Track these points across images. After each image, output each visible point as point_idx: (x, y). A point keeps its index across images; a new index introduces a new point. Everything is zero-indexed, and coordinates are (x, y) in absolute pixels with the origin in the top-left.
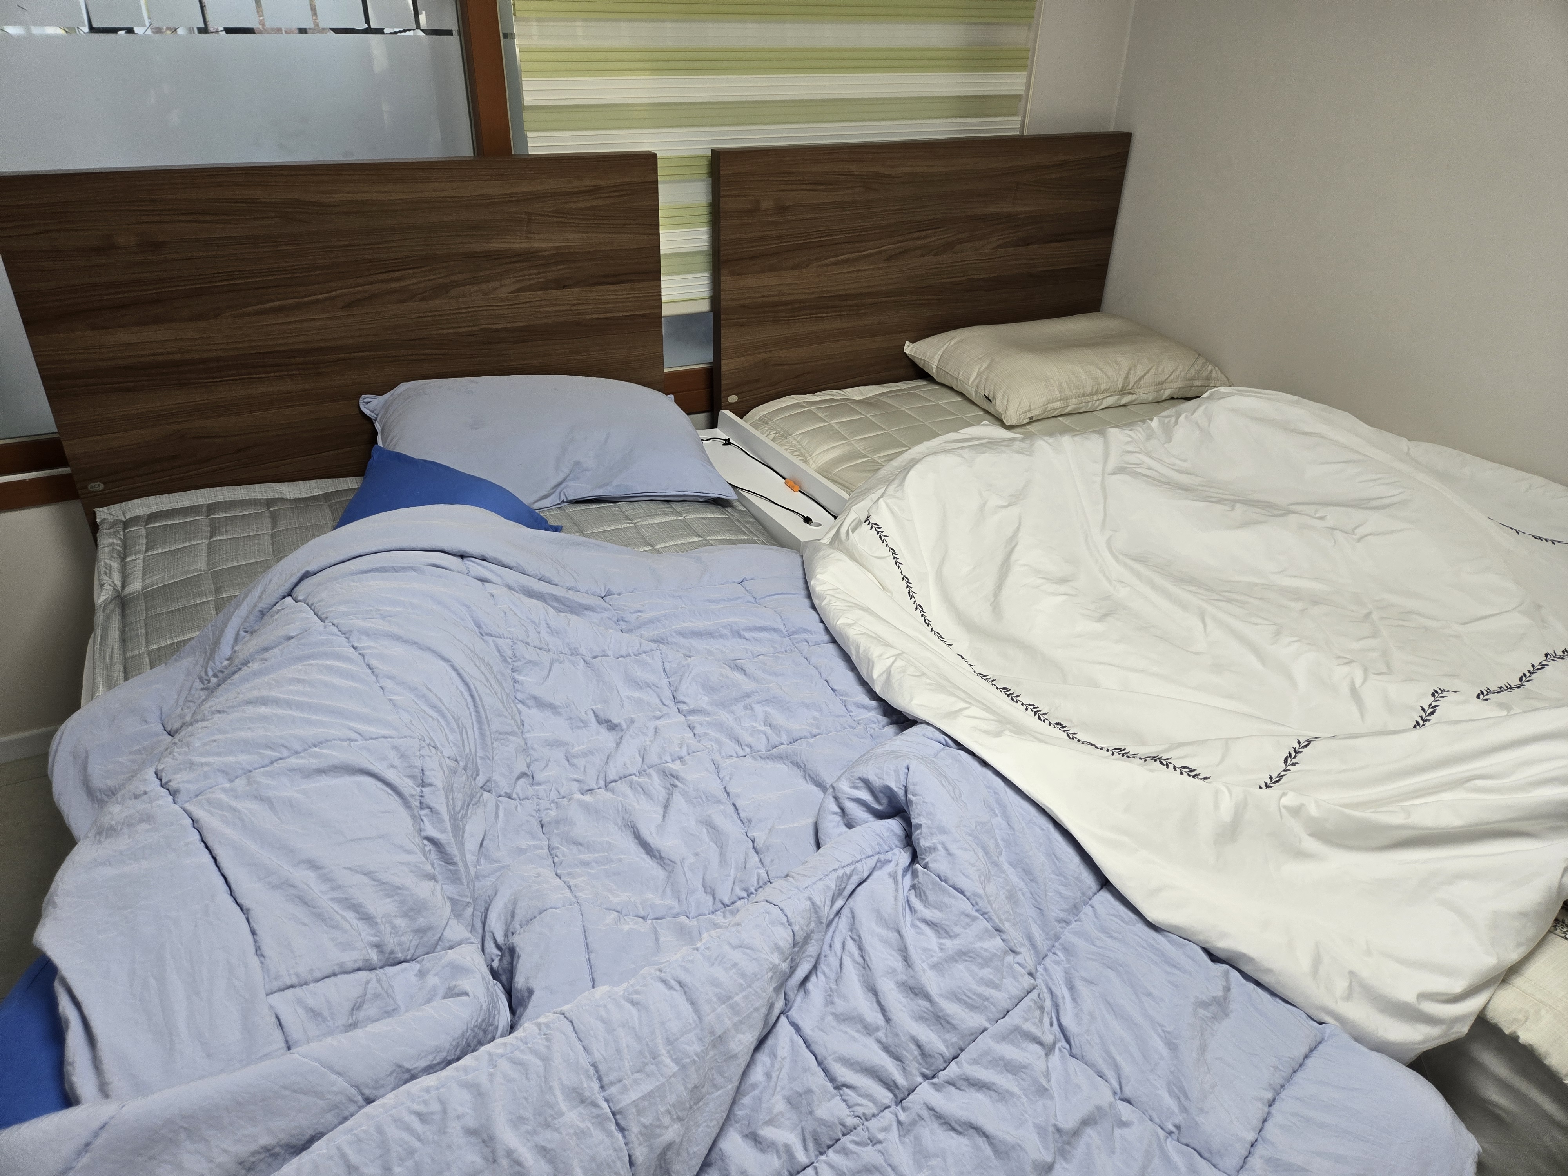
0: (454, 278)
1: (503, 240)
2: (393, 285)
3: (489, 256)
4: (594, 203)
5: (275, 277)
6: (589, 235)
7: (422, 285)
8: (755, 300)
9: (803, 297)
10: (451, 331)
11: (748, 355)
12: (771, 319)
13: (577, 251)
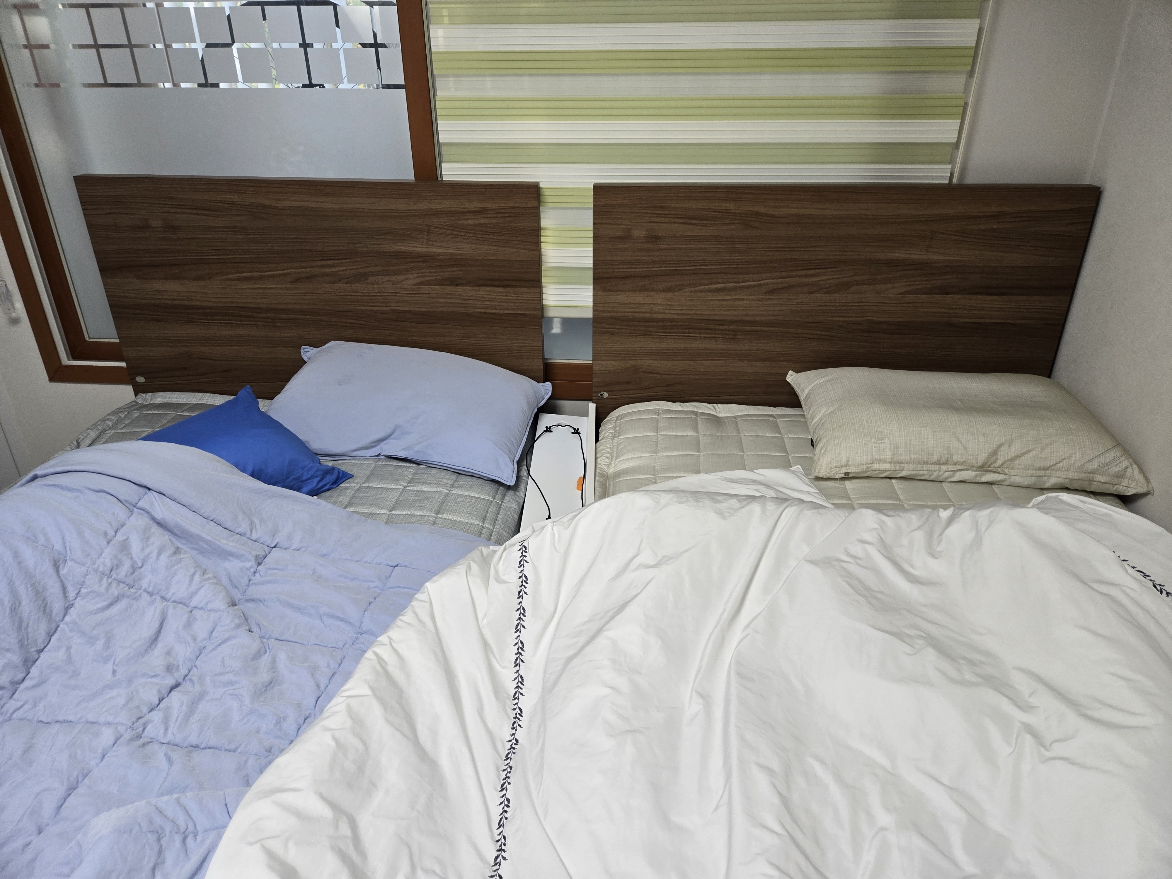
0: (371, 269)
1: (409, 245)
2: (327, 270)
3: (397, 255)
4: (482, 221)
5: (246, 256)
6: (478, 246)
7: (347, 272)
8: (626, 314)
9: (675, 317)
10: (368, 308)
11: (618, 360)
12: (643, 332)
13: (468, 258)
